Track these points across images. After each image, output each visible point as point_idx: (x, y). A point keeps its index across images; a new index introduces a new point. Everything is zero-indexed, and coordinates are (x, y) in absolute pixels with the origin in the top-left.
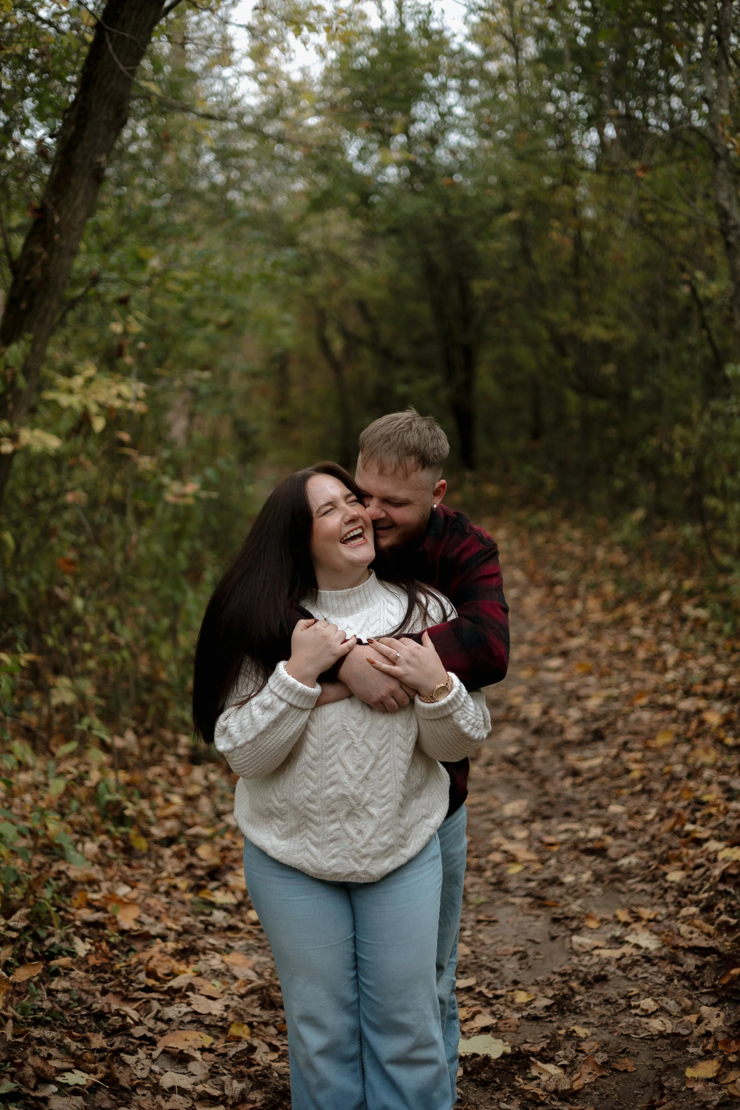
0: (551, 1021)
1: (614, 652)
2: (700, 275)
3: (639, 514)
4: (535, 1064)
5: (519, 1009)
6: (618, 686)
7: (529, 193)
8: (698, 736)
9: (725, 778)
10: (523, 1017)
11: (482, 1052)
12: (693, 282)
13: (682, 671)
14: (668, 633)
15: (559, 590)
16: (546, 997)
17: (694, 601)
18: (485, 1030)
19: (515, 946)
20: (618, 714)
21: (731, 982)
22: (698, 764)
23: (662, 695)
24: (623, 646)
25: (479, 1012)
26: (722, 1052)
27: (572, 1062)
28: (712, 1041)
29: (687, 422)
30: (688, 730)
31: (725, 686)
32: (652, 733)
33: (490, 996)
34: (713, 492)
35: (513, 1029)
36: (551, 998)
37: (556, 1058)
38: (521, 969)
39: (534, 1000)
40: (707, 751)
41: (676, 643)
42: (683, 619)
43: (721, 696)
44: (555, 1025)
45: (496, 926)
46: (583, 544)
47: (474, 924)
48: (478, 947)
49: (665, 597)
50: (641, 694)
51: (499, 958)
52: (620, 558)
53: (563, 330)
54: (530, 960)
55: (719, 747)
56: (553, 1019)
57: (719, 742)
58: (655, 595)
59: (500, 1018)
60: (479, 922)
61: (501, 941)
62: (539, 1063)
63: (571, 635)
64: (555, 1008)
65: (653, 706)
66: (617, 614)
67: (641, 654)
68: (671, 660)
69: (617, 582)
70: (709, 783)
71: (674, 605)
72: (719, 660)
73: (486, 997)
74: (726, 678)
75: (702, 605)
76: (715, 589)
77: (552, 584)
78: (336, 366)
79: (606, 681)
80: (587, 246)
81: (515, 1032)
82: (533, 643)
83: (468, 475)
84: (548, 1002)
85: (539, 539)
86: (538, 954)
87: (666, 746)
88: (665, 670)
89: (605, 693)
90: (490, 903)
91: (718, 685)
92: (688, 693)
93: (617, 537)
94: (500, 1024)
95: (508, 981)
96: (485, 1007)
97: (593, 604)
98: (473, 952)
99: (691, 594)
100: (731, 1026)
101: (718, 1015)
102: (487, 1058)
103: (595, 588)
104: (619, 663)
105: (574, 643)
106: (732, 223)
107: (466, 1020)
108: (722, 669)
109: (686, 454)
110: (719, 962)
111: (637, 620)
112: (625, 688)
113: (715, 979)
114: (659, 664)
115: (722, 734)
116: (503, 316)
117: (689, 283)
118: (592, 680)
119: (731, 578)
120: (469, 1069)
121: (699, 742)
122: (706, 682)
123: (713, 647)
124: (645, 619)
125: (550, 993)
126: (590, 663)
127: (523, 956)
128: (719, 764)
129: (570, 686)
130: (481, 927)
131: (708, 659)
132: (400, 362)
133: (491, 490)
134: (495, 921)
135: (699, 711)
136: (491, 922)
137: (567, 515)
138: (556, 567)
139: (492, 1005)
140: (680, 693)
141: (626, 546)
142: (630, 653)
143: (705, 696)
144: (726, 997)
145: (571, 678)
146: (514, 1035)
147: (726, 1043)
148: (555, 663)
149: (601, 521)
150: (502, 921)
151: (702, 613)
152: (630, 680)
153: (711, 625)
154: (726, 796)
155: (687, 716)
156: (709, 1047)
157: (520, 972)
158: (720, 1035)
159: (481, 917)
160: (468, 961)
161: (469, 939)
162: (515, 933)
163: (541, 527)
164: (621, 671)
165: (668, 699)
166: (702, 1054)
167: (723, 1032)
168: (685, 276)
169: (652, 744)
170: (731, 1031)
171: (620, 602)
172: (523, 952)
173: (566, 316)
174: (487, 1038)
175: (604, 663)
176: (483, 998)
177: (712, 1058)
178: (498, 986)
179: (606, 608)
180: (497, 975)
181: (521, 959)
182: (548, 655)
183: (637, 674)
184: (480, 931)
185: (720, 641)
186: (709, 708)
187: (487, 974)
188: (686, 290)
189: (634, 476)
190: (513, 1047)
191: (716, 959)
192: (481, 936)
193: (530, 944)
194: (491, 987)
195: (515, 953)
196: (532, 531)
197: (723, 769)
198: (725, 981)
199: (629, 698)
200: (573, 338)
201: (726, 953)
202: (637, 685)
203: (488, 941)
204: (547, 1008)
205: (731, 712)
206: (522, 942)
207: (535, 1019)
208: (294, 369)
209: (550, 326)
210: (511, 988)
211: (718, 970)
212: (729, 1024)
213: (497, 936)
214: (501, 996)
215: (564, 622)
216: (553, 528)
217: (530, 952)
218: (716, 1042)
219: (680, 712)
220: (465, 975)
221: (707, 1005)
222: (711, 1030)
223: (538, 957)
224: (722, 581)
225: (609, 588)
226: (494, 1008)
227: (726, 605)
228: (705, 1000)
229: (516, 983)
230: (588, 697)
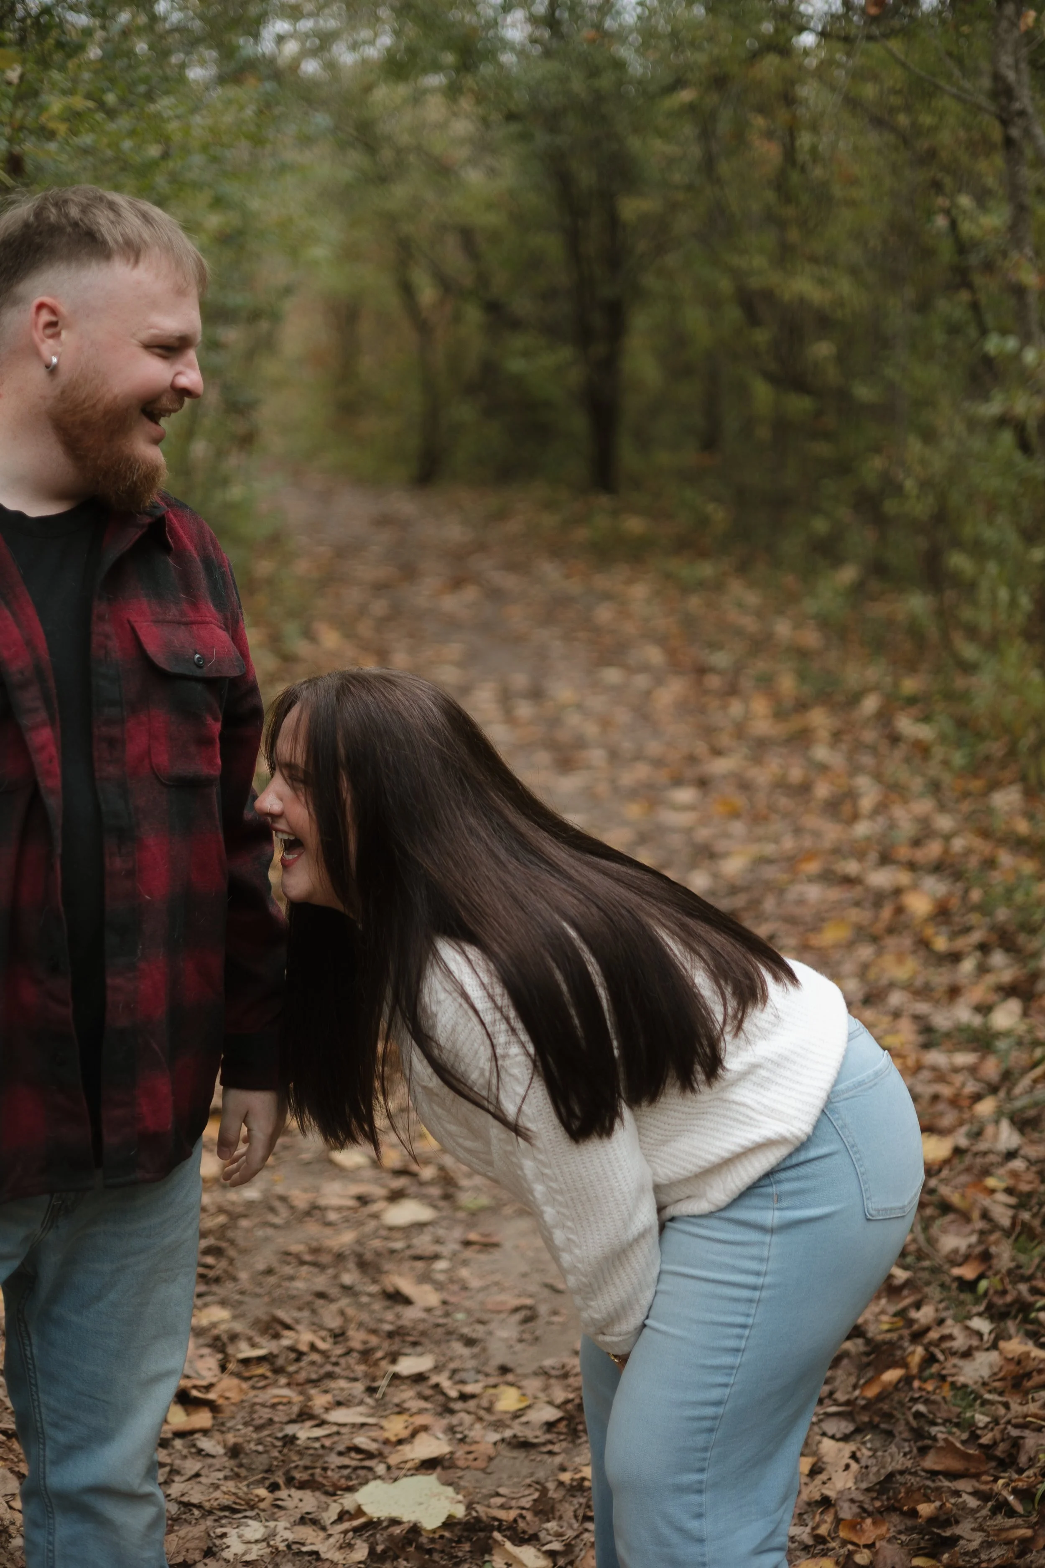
0: (550, 1453)
1: (781, 785)
2: (965, 201)
3: (848, 574)
4: (501, 1545)
5: (498, 1425)
6: (776, 840)
7: (716, 61)
8: (891, 930)
9: (922, 1008)
10: (503, 1440)
11: (408, 1516)
12: (954, 212)
13: (881, 820)
14: (867, 760)
15: (714, 682)
16: (550, 1403)
17: (914, 711)
18: (429, 1465)
19: (519, 1296)
20: (769, 886)
21: (881, 1397)
22: (884, 981)
23: (845, 858)
24: (796, 774)
25: (425, 1428)
26: (844, 1543)
27: (569, 1547)
28: (829, 1518)
29: (929, 436)
30: (876, 918)
31: (946, 851)
32: (818, 923)
33: (453, 1394)
34: (957, 543)
35: (480, 1464)
36: (558, 1407)
37: (542, 1535)
38: (521, 1341)
39: (529, 1407)
40: (900, 958)
41: (878, 776)
42: (895, 739)
43: (938, 868)
44: (558, 1460)
45: (496, 1254)
46: (759, 614)
47: (456, 1247)
48: (454, 1293)
49: (870, 704)
50: (810, 855)
51: (486, 1317)
52: (811, 638)
53: (755, 283)
54: (539, 1326)
55: (922, 953)
56: (556, 1448)
57: (923, 944)
58: (855, 699)
59: (462, 1440)
60: (467, 1244)
61: (497, 1284)
62: (508, 1545)
63: (717, 752)
64: (562, 1427)
65: (828, 877)
66: (795, 724)
67: (822, 790)
68: (866, 803)
69: (802, 676)
70: (896, 1015)
71: (884, 717)
72: (942, 807)
73: (444, 1394)
74: (948, 838)
75: (926, 719)
76: (950, 696)
77: (701, 671)
78: (423, 327)
79: (760, 831)
80: (803, 156)
81: (483, 1470)
82: (658, 763)
83: (604, 500)
84: (551, 1414)
85: (694, 602)
86: (555, 1313)
87: (837, 946)
88: (855, 817)
89: (755, 849)
90: (494, 1210)
91: (933, 850)
92: (885, 859)
93: (810, 606)
94: (460, 1453)
95: (492, 1366)
96: (440, 1414)
97: (760, 706)
98: (445, 1303)
99: (912, 701)
100: (868, 1490)
101: (847, 1467)
102: (415, 1529)
103: (766, 683)
104: (784, 802)
105: (720, 766)
106: (1017, 106)
107: (400, 1442)
108: (944, 823)
109: (925, 485)
110: (867, 1354)
111: (823, 734)
112: (788, 844)
113: (855, 1387)
114: (847, 809)
115: (929, 931)
116: (671, 260)
117: (947, 212)
118: (738, 828)
119: (974, 680)
120: (380, 1548)
121: (891, 942)
122: (917, 843)
123: (935, 787)
124: (837, 736)
125: (560, 1395)
126: (740, 801)
127: (529, 1316)
128: (919, 982)
129: (703, 834)
130: (469, 1253)
131: (924, 806)
132: (516, 325)
133: (634, 525)
134: (496, 1245)
135: (898, 892)
136: (488, 1246)
137: (743, 568)
138: (714, 646)
139: (452, 1412)
140: (873, 856)
141: (824, 623)
142: (804, 789)
143: (912, 866)
144: (871, 1422)
145: (705, 821)
146: (480, 1475)
147: (854, 1526)
148: (685, 795)
149: (789, 580)
150: (508, 1245)
151: (925, 732)
152: (798, 831)
153: (939, 752)
154: (921, 1039)
155: (878, 898)
156: (823, 1530)
157: (519, 1347)
158: (846, 1505)
159: (473, 1236)
160: (433, 1320)
161: (441, 1277)
162: (524, 1268)
163: (701, 585)
164: (786, 815)
165: (852, 867)
166: (810, 1542)
167: (852, 1501)
168: (942, 201)
169: (816, 940)
170: (865, 1499)
171: (802, 706)
172: (530, 1308)
173: (759, 262)
174: (429, 1481)
175: (761, 799)
176: (440, 1399)
177: (824, 1554)
178: (469, 1376)
179: (779, 714)
180: (476, 1350)
181: (526, 1320)
182: (678, 782)
183: (812, 821)
184: (465, 1263)
185: (947, 778)
186: (915, 887)
187: (458, 1348)
188: (941, 222)
189: (844, 513)
190: (469, 1507)
191: (862, 1348)
192: (464, 1273)
193: (546, 1293)
194: (457, 1377)
195: (517, 1310)
196: (686, 589)
197: (923, 992)
198: (872, 1392)
199: (792, 862)
200: (768, 295)
201: (880, 1338)
202: (808, 842)
203: (475, 1283)
204: (550, 1426)
205: (950, 894)
206: (533, 1288)
207: (524, 1445)
208: (366, 328)
209: (736, 274)
210: (492, 1381)
211: (862, 1368)
212: (864, 1485)
213: (493, 1272)
214: (473, 1396)
215: (708, 732)
216: (717, 586)
217: (543, 1309)
218: (838, 1521)
219: (867, 889)
220: (419, 1349)
221: (833, 1437)
222: (832, 1494)
223: (556, 1319)
224: (960, 682)
225: (787, 684)
226: (455, 1420)
227: (962, 723)
228: (831, 1427)
229: (504, 1370)
230: (725, 855)
